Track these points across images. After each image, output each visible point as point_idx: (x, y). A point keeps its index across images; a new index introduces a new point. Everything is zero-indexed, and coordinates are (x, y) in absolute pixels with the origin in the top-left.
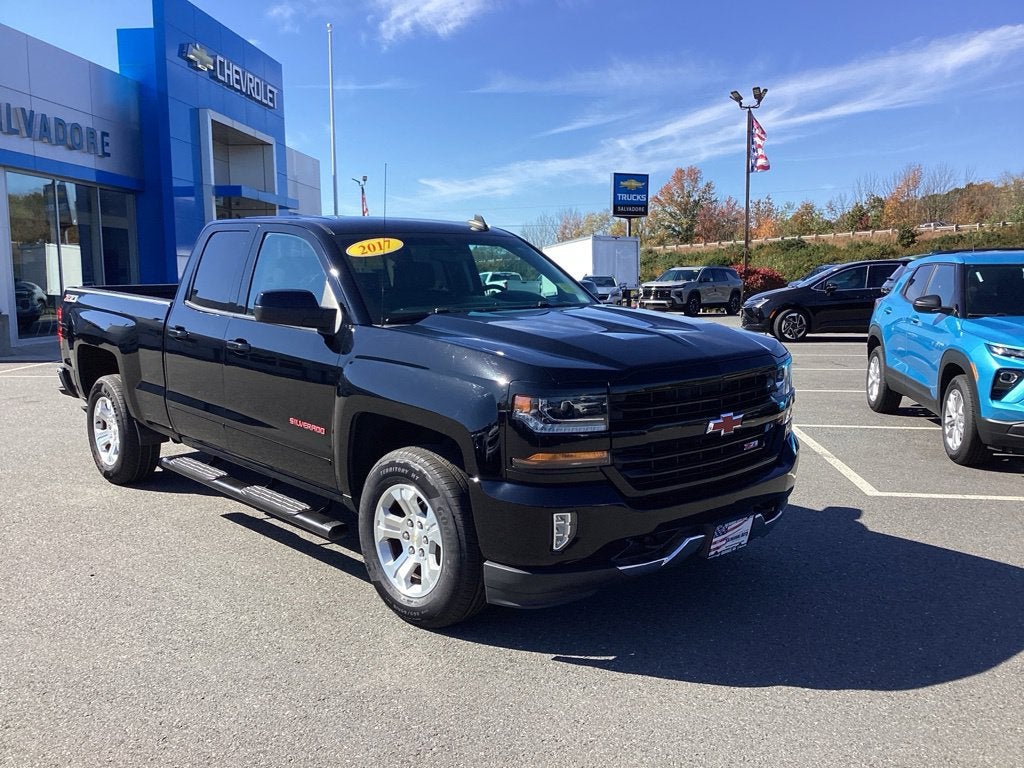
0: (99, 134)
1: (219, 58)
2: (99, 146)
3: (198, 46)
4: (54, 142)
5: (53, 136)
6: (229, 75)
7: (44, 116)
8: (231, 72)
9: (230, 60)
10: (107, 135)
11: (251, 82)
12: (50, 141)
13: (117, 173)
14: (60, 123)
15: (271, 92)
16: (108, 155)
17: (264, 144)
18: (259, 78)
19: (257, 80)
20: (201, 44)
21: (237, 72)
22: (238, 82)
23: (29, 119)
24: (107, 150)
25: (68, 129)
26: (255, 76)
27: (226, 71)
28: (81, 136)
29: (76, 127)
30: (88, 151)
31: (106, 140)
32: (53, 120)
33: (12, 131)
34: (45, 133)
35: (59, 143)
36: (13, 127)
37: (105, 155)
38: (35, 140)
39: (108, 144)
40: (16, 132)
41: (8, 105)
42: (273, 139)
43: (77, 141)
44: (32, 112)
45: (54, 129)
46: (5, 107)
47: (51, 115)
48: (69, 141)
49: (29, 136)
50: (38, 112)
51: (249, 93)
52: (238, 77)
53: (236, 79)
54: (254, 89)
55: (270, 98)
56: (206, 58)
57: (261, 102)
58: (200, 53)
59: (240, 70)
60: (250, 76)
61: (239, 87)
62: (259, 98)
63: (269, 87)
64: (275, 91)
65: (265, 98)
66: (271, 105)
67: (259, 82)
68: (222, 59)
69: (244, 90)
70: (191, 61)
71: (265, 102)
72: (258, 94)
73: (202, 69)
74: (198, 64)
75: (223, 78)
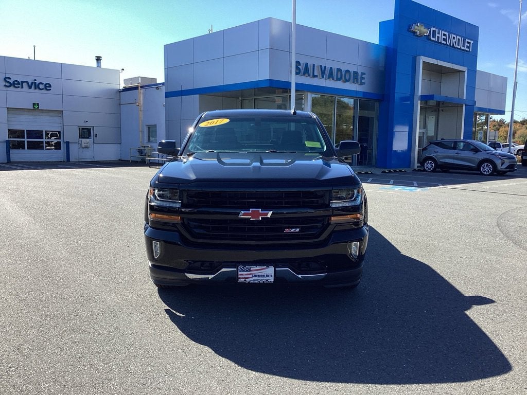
0: (360, 74)
1: (433, 29)
2: (359, 80)
3: (419, 25)
4: (335, 79)
5: (335, 77)
6: (438, 37)
7: (331, 68)
8: (441, 35)
9: (439, 29)
10: (364, 74)
11: (455, 40)
12: (333, 79)
13: (372, 92)
14: (339, 70)
15: (468, 42)
16: (364, 83)
17: (460, 71)
18: (459, 36)
19: (458, 37)
20: (422, 23)
21: (444, 35)
22: (445, 40)
23: (323, 70)
24: (363, 81)
25: (344, 73)
26: (457, 35)
27: (437, 35)
28: (350, 76)
29: (348, 71)
30: (354, 82)
31: (363, 76)
32: (336, 70)
33: (314, 76)
34: (331, 76)
35: (338, 79)
36: (315, 74)
37: (362, 84)
38: (326, 79)
39: (364, 78)
40: (317, 76)
41: (314, 65)
42: (466, 68)
43: (348, 78)
44: (325, 67)
45: (336, 73)
46: (312, 65)
47: (335, 67)
48: (343, 78)
49: (323, 78)
50: (328, 66)
51: (452, 45)
52: (445, 37)
53: (443, 39)
54: (455, 42)
55: (468, 47)
56: (423, 29)
57: (460, 49)
58: (420, 28)
59: (447, 33)
60: (453, 36)
61: (445, 43)
62: (459, 47)
63: (467, 40)
64: (472, 42)
65: (464, 46)
66: (468, 50)
67: (460, 38)
68: (435, 29)
69: (448, 44)
70: (414, 33)
71: (464, 48)
72: (458, 45)
73: (420, 36)
74: (418, 33)
75: (434, 39)
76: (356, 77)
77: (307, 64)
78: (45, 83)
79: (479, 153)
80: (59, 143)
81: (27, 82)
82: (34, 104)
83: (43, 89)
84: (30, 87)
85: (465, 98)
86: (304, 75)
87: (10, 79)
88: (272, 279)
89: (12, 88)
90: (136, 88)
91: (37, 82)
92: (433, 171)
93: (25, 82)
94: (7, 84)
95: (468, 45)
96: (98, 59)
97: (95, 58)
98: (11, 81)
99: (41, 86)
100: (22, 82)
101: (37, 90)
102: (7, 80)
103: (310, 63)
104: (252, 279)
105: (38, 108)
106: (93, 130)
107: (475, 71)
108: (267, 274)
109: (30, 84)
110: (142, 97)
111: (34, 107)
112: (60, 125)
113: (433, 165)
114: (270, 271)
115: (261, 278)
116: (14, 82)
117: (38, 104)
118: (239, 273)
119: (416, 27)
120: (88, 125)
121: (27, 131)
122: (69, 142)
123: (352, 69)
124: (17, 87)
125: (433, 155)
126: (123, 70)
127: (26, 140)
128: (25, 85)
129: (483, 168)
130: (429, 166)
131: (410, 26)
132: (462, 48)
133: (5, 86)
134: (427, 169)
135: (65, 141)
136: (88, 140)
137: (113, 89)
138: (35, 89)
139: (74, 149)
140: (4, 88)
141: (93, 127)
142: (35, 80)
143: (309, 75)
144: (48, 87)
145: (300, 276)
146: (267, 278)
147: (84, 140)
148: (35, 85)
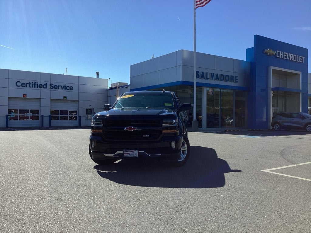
0: (235, 77)
1: (277, 51)
2: (234, 80)
3: (269, 49)
4: (220, 80)
6: (281, 56)
7: (217, 74)
9: (282, 51)
10: (237, 77)
13: (242, 86)
14: (222, 75)
15: (301, 58)
16: (237, 82)
17: (297, 74)
19: (294, 55)
21: (285, 54)
23: (212, 76)
24: (237, 81)
25: (225, 77)
27: (281, 54)
28: (229, 78)
29: (227, 76)
30: (231, 81)
31: (237, 78)
32: (220, 75)
33: (207, 79)
34: (217, 78)
35: (221, 80)
36: (208, 77)
37: (236, 82)
38: (214, 80)
39: (237, 79)
40: (209, 79)
41: (207, 73)
42: (301, 72)
43: (227, 79)
44: (214, 74)
45: (220, 77)
46: (206, 73)
47: (219, 73)
48: (225, 79)
49: (212, 79)
50: (216, 73)
51: (290, 59)
52: (286, 56)
53: (285, 56)
54: (293, 58)
55: (301, 60)
56: (271, 52)
57: (296, 61)
58: (269, 51)
59: (287, 53)
60: (291, 54)
61: (286, 58)
62: (295, 60)
63: (300, 57)
64: (303, 57)
65: (298, 60)
66: (301, 62)
67: (296, 56)
68: (279, 51)
69: (288, 59)
70: (266, 53)
71: (298, 61)
72: (295, 59)
73: (270, 55)
74: (269, 54)
75: (279, 57)
76: (232, 79)
77: (203, 72)
78: (70, 86)
79: (305, 119)
80: (76, 117)
81: (61, 86)
82: (64, 97)
83: (69, 89)
84: (62, 89)
85: (301, 89)
86: (201, 78)
87: (53, 84)
88: (137, 156)
89: (53, 89)
90: (116, 88)
91: (66, 86)
92: (279, 130)
93: (60, 86)
94: (52, 87)
95: (301, 59)
96: (98, 74)
97: (96, 73)
98: (53, 86)
99: (68, 88)
100: (59, 86)
101: (66, 90)
102: (52, 85)
103: (205, 72)
104: (129, 156)
105: (66, 99)
106: (94, 110)
107: (307, 73)
108: (135, 153)
109: (62, 87)
110: (118, 92)
111: (64, 99)
112: (77, 108)
113: (279, 127)
114: (136, 152)
115: (133, 155)
116: (55, 86)
117: (66, 97)
118: (124, 153)
119: (267, 51)
120: (91, 107)
121: (60, 111)
122: (81, 116)
123: (230, 74)
124: (56, 89)
125: (278, 121)
126: (110, 79)
127: (59, 115)
128: (60, 87)
129: (308, 128)
130: (277, 127)
131: (264, 50)
132: (297, 61)
133: (50, 88)
134: (276, 129)
135: (79, 116)
136: (91, 115)
137: (105, 89)
138: (65, 89)
139: (83, 120)
140: (50, 89)
141: (94, 108)
142: (65, 85)
143: (204, 78)
144: (71, 88)
145: (149, 155)
146: (135, 155)
147: (89, 115)
148: (65, 88)
